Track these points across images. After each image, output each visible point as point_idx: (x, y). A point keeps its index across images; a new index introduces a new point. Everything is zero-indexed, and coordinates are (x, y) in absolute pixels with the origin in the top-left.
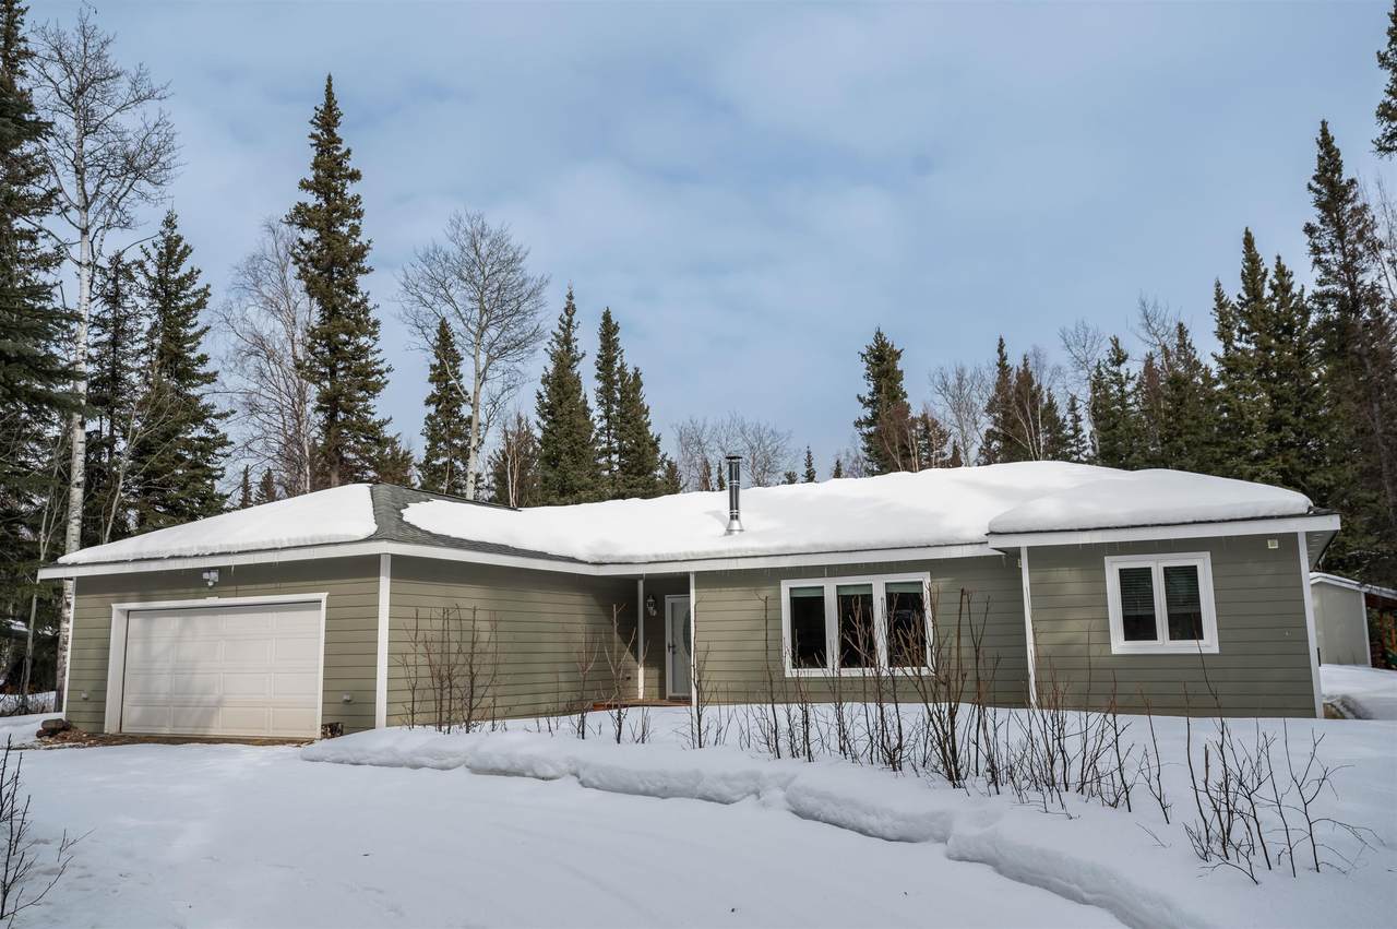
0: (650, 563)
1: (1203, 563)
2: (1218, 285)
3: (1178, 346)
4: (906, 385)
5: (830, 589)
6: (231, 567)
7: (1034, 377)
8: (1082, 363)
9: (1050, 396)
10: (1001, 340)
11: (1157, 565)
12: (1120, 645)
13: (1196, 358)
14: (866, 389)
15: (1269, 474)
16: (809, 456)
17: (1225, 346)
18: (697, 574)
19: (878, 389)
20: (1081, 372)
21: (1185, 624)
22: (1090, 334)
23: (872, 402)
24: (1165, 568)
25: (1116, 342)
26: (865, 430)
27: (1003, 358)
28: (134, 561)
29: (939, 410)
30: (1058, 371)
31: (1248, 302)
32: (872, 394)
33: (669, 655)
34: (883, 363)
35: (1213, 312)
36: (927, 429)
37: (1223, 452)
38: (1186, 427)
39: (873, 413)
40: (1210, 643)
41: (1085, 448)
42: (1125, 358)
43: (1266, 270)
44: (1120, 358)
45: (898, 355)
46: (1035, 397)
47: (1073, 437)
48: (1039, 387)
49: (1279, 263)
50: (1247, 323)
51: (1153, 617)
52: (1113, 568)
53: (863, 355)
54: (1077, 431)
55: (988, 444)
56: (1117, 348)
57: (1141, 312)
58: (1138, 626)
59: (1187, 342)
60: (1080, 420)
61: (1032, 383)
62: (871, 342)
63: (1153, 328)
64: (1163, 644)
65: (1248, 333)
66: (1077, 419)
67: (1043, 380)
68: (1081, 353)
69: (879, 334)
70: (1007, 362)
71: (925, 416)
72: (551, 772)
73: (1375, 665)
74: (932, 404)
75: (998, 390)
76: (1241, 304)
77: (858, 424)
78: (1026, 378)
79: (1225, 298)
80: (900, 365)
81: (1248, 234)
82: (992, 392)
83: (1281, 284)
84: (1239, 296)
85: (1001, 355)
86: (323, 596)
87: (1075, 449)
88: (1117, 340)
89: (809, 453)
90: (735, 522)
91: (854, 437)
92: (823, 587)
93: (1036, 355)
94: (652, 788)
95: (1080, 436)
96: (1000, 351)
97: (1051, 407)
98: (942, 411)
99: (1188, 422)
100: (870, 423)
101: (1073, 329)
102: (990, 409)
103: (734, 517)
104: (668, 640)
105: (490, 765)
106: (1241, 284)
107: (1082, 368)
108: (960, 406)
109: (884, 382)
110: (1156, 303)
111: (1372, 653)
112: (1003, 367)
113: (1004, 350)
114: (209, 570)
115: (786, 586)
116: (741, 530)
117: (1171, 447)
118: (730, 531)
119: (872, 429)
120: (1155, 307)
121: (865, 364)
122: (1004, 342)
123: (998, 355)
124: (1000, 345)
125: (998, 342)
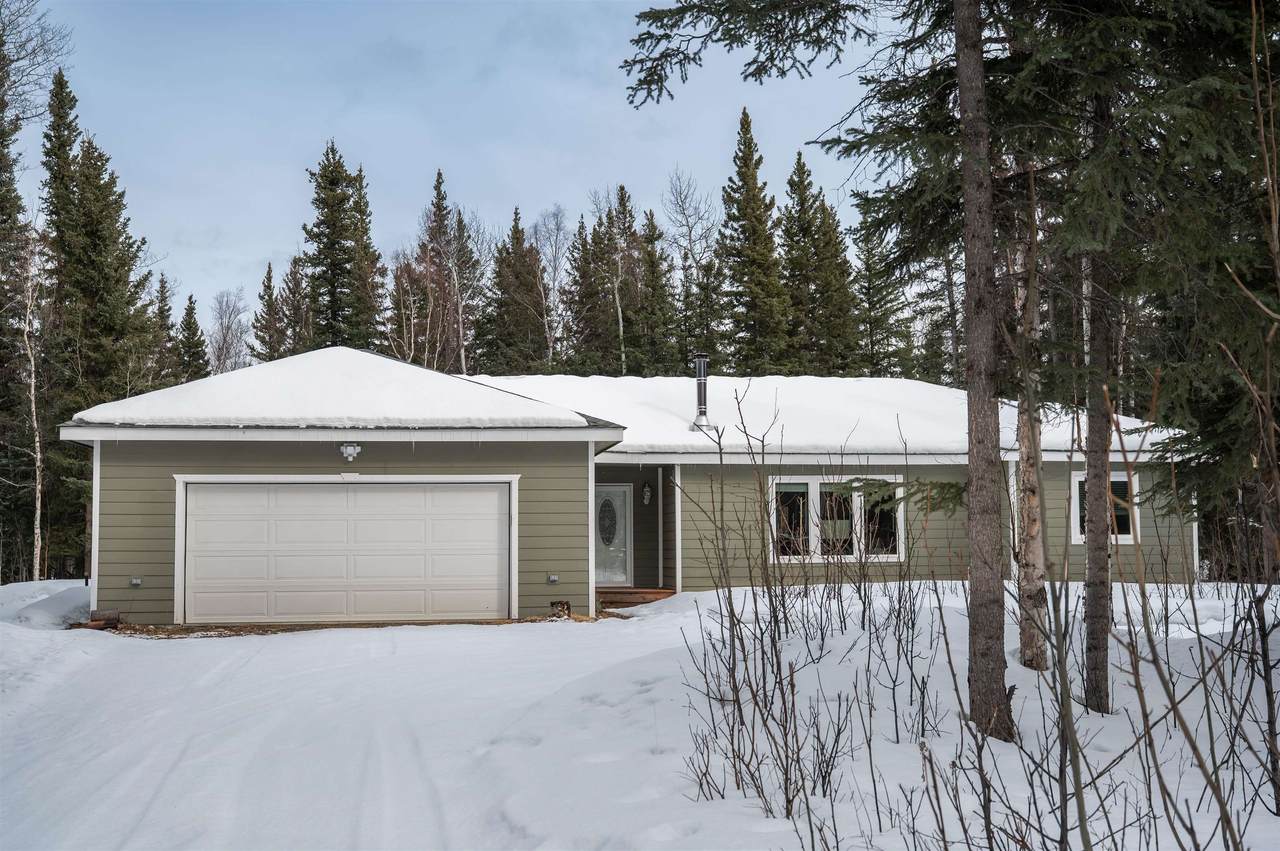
0: (646, 453)
1: (1133, 479)
5: (814, 487)
6: (411, 443)
10: (440, 175)
12: (1077, 538)
14: (313, 216)
18: (684, 467)
23: (317, 236)
27: (441, 197)
31: (739, 188)
40: (1133, 538)
49: (799, 159)
52: (1075, 480)
70: (446, 203)
81: (745, 114)
84: (730, 179)
85: (439, 193)
86: (515, 479)
90: (704, 418)
92: (807, 484)
96: (437, 187)
103: (702, 413)
112: (440, 208)
113: (443, 188)
114: (350, 443)
115: (773, 481)
119: (319, 270)
122: (444, 177)
123: (435, 193)
124: (438, 180)
125: (435, 177)
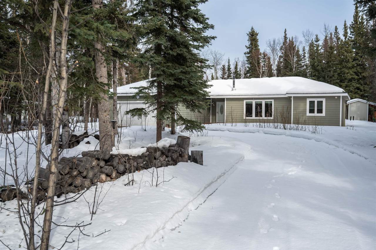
0: (217, 96)
1: (324, 100)
2: (345, 21)
3: (335, 33)
4: (259, 43)
5: (254, 102)
7: (294, 43)
8: (307, 41)
9: (298, 48)
10: (286, 29)
11: (316, 100)
12: (308, 114)
13: (339, 36)
14: (248, 44)
15: (352, 73)
16: (229, 60)
17: (345, 38)
18: (226, 98)
19: (251, 44)
20: (307, 44)
21: (320, 111)
22: (310, 33)
23: (249, 47)
24: (317, 101)
25: (317, 36)
26: (247, 55)
27: (286, 35)
28: (122, 93)
29: (268, 51)
30: (301, 42)
32: (249, 45)
33: (217, 114)
34: (253, 37)
35: (343, 29)
36: (265, 56)
37: (341, 67)
38: (332, 60)
39: (249, 51)
40: (324, 114)
41: (306, 61)
42: (319, 40)
43: (360, 15)
44: (317, 40)
45: (257, 34)
46: (294, 48)
47: (303, 58)
48: (295, 46)
50: (353, 30)
51: (314, 109)
52: (308, 100)
53: (248, 34)
54: (304, 56)
55: (280, 59)
56: (317, 38)
57: (324, 28)
58: (312, 111)
59: (337, 32)
60: (305, 54)
61: (293, 44)
62: (250, 31)
63: (327, 32)
64: (316, 114)
65: (353, 33)
66: (305, 53)
67: (297, 44)
68: (307, 38)
69: (252, 28)
70: (287, 36)
71: (264, 53)
72: (224, 130)
73: (369, 120)
74: (266, 50)
75: (284, 44)
76: (352, 25)
77: (245, 53)
78: (292, 43)
79: (347, 25)
80: (258, 37)
82: (282, 44)
83: (362, 22)
85: (285, 34)
87: (303, 61)
88: (317, 35)
89: (229, 59)
90: (234, 88)
91: (244, 57)
92: (252, 102)
93: (296, 38)
94: (241, 131)
95: (305, 58)
96: (285, 33)
97: (298, 51)
98: (269, 51)
99: (333, 58)
100: (248, 53)
101: (306, 32)
102: (281, 49)
103: (234, 87)
104: (217, 111)
105: (212, 129)
106: (353, 19)
107: (307, 43)
108: (273, 50)
109: (253, 42)
110: (328, 25)
111: (368, 118)
112: (285, 38)
113: (286, 32)
115: (245, 102)
116: (235, 90)
117: (328, 65)
118: (233, 90)
119: (249, 55)
120: (328, 26)
121: (248, 37)
122: (286, 30)
123: (284, 34)
124: (285, 31)
125: (285, 30)
